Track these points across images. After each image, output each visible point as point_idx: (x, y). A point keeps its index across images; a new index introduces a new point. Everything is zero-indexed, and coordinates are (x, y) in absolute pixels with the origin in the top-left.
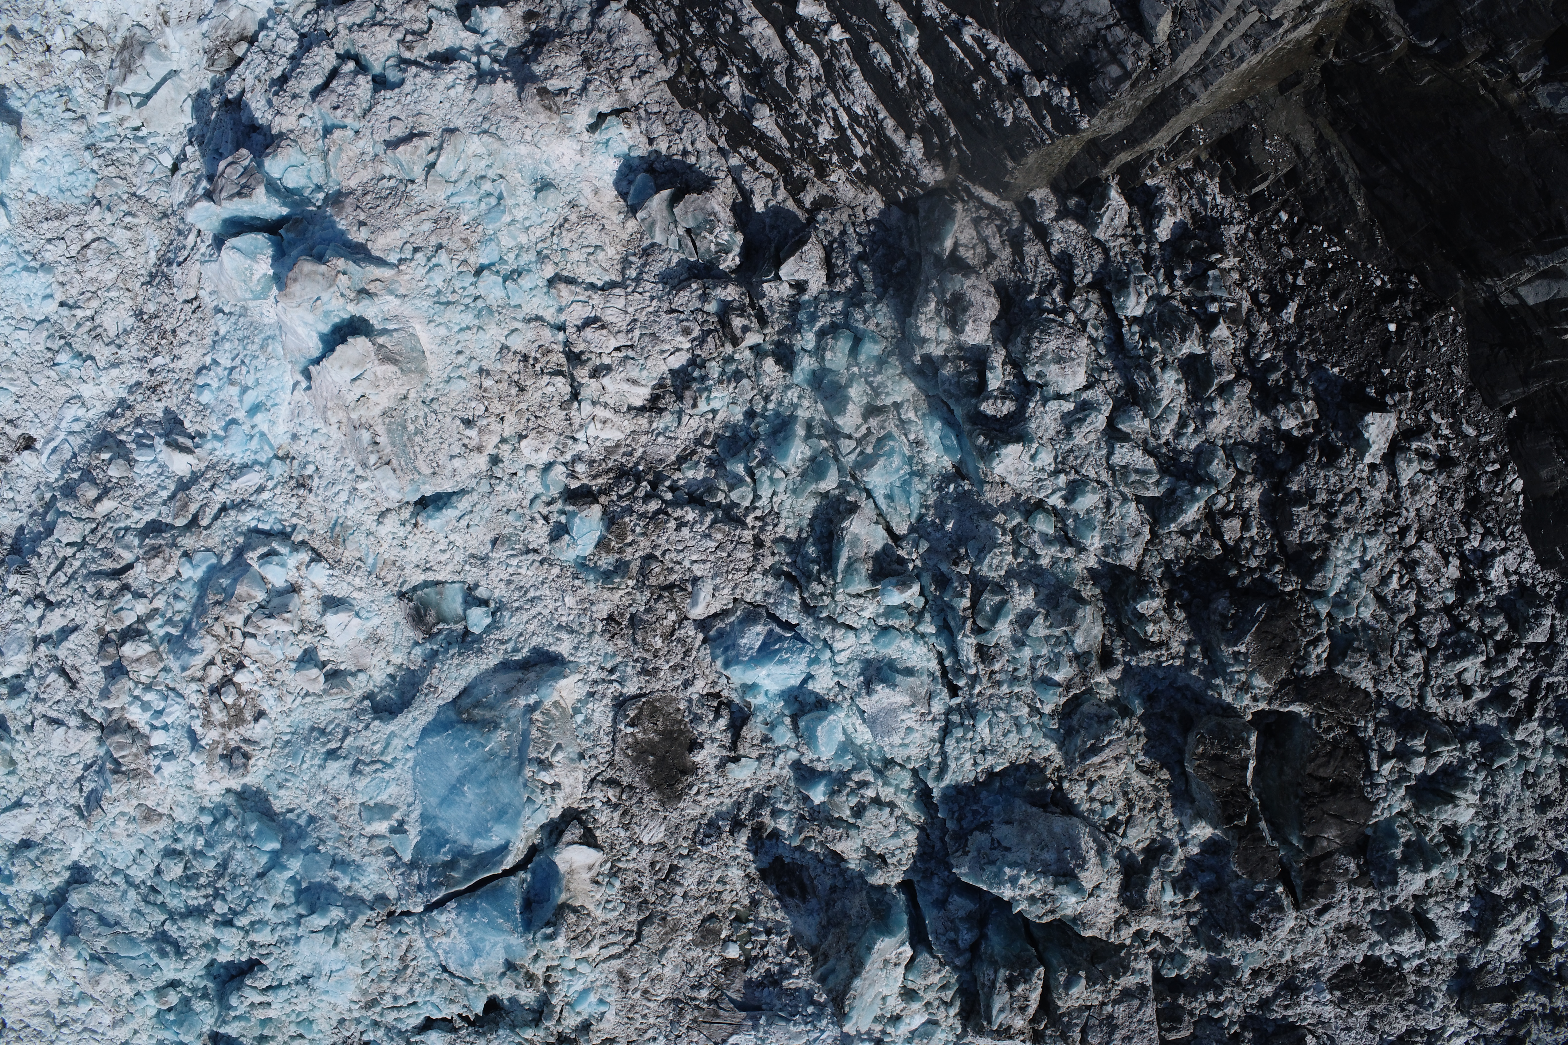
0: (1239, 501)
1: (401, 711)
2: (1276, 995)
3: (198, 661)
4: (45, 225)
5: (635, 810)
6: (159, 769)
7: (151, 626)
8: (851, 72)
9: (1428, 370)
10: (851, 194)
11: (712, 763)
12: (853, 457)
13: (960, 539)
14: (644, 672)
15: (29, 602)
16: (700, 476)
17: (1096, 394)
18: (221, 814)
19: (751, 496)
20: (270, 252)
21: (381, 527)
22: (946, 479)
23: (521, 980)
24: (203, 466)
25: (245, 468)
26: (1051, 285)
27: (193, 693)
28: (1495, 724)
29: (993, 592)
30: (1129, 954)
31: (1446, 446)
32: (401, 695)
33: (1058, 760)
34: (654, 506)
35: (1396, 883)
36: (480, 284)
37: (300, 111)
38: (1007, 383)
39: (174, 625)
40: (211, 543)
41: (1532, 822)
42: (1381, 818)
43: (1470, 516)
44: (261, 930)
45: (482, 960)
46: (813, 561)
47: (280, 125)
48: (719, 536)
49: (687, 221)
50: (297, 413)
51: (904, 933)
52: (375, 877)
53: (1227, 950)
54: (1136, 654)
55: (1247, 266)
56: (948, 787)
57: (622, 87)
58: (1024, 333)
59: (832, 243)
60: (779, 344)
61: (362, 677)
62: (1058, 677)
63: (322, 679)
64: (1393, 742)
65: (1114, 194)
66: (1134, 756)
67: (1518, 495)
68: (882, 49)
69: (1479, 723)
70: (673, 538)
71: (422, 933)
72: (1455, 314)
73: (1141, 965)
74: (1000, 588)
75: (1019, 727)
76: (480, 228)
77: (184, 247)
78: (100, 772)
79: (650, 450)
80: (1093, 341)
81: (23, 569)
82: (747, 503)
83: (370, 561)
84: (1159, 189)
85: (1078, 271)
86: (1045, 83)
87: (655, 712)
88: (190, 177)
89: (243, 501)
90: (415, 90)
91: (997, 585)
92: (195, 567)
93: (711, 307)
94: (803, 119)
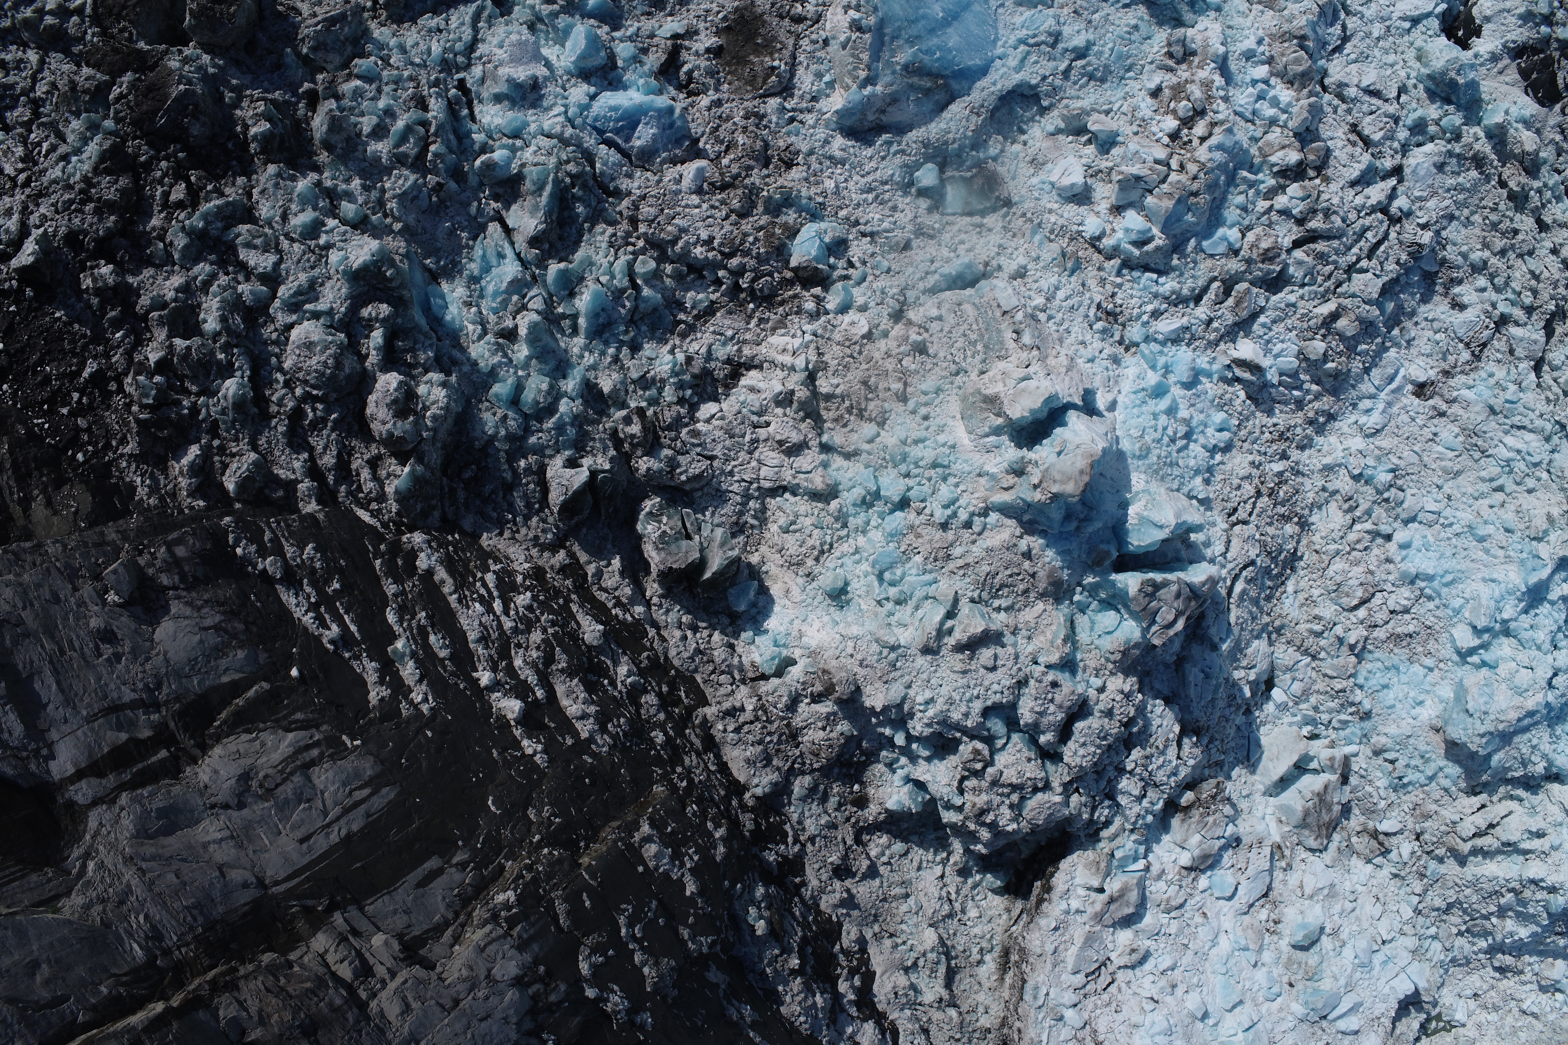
0: (168, 219)
1: (1009, 92)
3: (1215, 140)
4: (1412, 630)
6: (1260, 42)
7: (1272, 182)
8: (478, 641)
10: (512, 549)
11: (700, 36)
12: (532, 293)
13: (437, 211)
14: (761, 117)
15: (1409, 214)
16: (691, 294)
17: (282, 318)
19: (637, 264)
20: (1128, 528)
21: (1024, 265)
22: (447, 273)
24: (1222, 346)
25: (1174, 340)
26: (314, 426)
27: (1223, 111)
29: (405, 155)
32: (1011, 112)
33: (372, 23)
34: (734, 262)
36: (903, 488)
37: (1102, 698)
38: (366, 336)
39: (1244, 179)
40: (1209, 263)
46: (579, 199)
47: (1127, 685)
48: (670, 228)
49: (688, 546)
50: (1110, 381)
55: (122, 416)
57: (755, 701)
58: (342, 375)
59: (541, 510)
60: (598, 409)
61: (1051, 128)
62: (358, 83)
63: (1091, 127)
64: (71, 23)
65: (233, 490)
68: (437, 651)
70: (717, 229)
74: (400, 160)
76: (903, 550)
78: (1323, 42)
79: (742, 324)
80: (281, 370)
81: (1415, 251)
82: (642, 258)
83: (1038, 238)
84: (193, 495)
85: (281, 429)
86: (260, 566)
87: (752, 81)
88: (1244, 663)
89: (1176, 306)
90: (970, 700)
91: (403, 165)
92: (1224, 239)
93: (664, 453)
94: (545, 618)
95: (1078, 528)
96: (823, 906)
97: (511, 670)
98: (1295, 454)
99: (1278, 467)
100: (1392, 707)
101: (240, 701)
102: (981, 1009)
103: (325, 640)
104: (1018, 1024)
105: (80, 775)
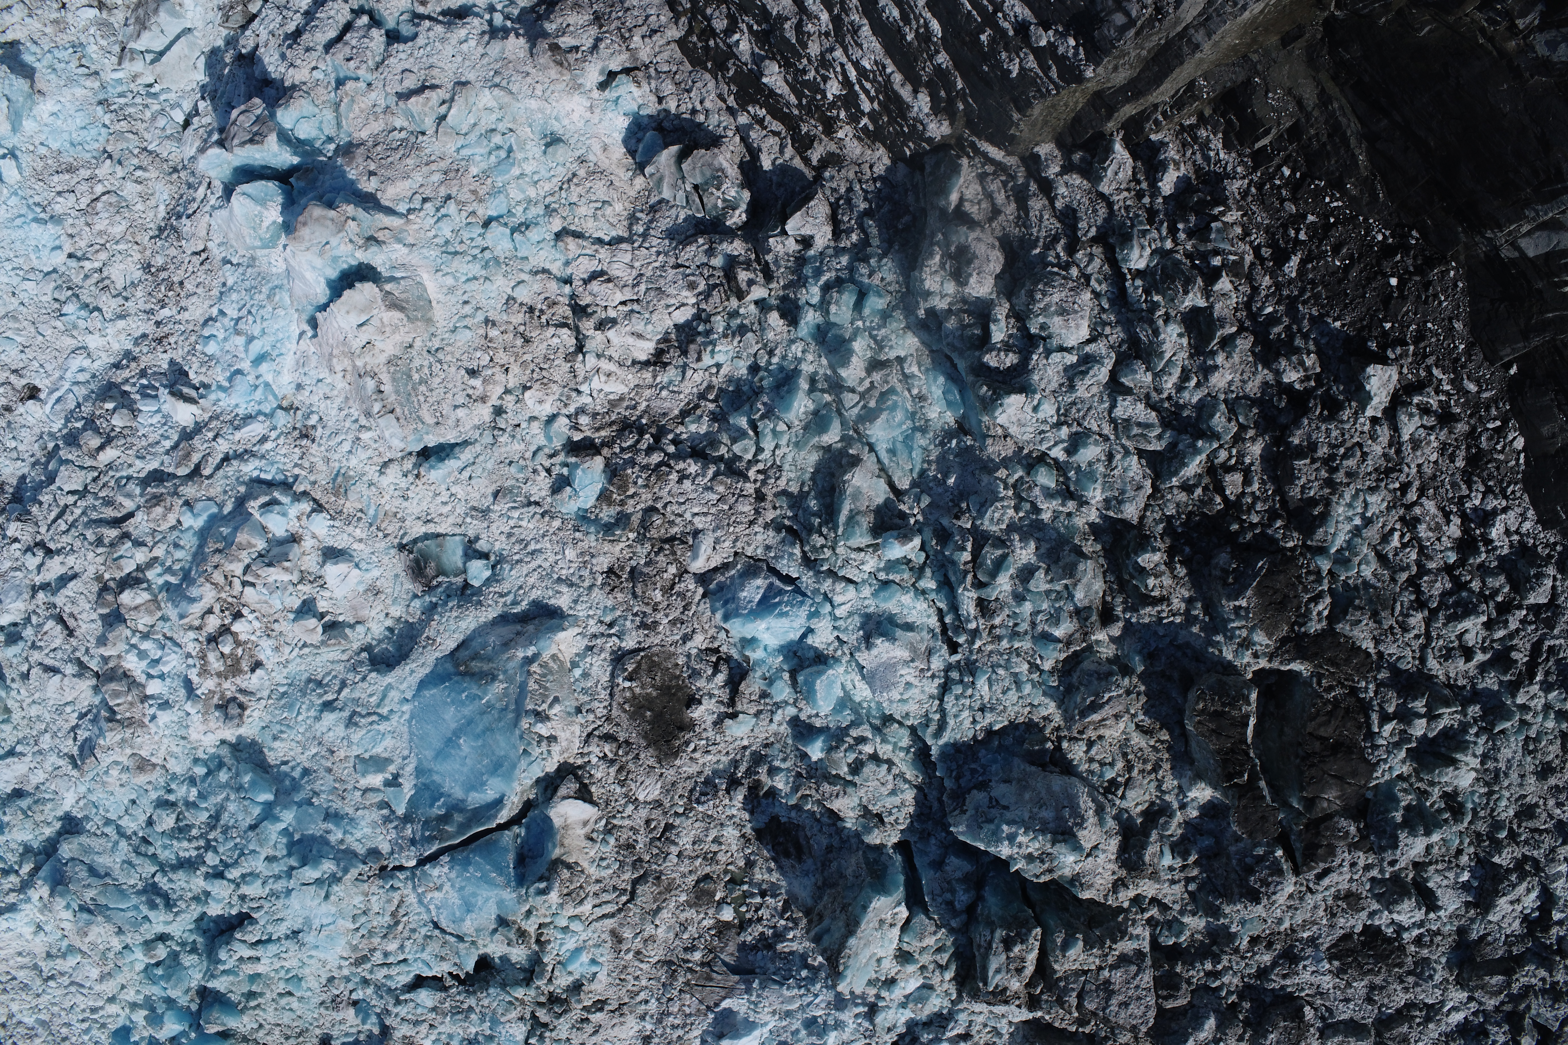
0: (1241, 456)
1: (398, 663)
2: (1275, 964)
3: (196, 609)
4: (56, 178)
5: (631, 766)
6: (154, 718)
7: (150, 574)
8: (860, 27)
9: (1429, 325)
10: (858, 151)
11: (710, 719)
12: (856, 410)
13: (962, 493)
14: (643, 626)
15: (29, 549)
16: (703, 429)
17: (1099, 348)
18: (215, 765)
19: (753, 449)
20: (280, 199)
21: (383, 477)
22: (949, 434)
23: (512, 936)
24: (206, 416)
25: (248, 418)
26: (1055, 239)
27: (190, 642)
28: (1496, 688)
29: (994, 546)
30: (1126, 919)
31: (1448, 403)
32: (399, 647)
33: (1058, 719)
34: (656, 458)
35: (1397, 847)
36: (488, 235)
37: (313, 64)
38: (1010, 336)
39: (174, 574)
40: (212, 493)
41: (1533, 788)
42: (1382, 781)
43: (1471, 474)
44: (252, 883)
45: (474, 916)
46: (815, 514)
47: (293, 76)
48: (721, 489)
49: (694, 177)
50: (302, 362)
51: (900, 893)
52: (368, 831)
53: (1225, 916)
54: (1137, 611)
55: (1250, 220)
56: (946, 745)
57: (632, 46)
59: (838, 200)
60: (784, 299)
61: (360, 629)
62: (1058, 633)
63: (320, 630)
64: (1394, 704)
65: (1118, 147)
66: (1134, 716)
67: (1519, 453)
68: (890, 2)
69: (1480, 686)
70: (674, 490)
71: (414, 888)
72: (1456, 269)
73: (1138, 931)
74: (1001, 542)
75: (1018, 684)
76: (489, 181)
77: (194, 200)
78: (94, 721)
79: (653, 404)
80: (1097, 295)
81: (24, 516)
82: (749, 456)
83: (371, 512)
84: (1163, 144)
85: (1083, 225)
86: (1051, 33)
87: (653, 666)
89: (246, 451)
90: (426, 45)
91: (999, 538)
92: (196, 516)
93: (717, 261)
94: (811, 75)
98: (150, 327)
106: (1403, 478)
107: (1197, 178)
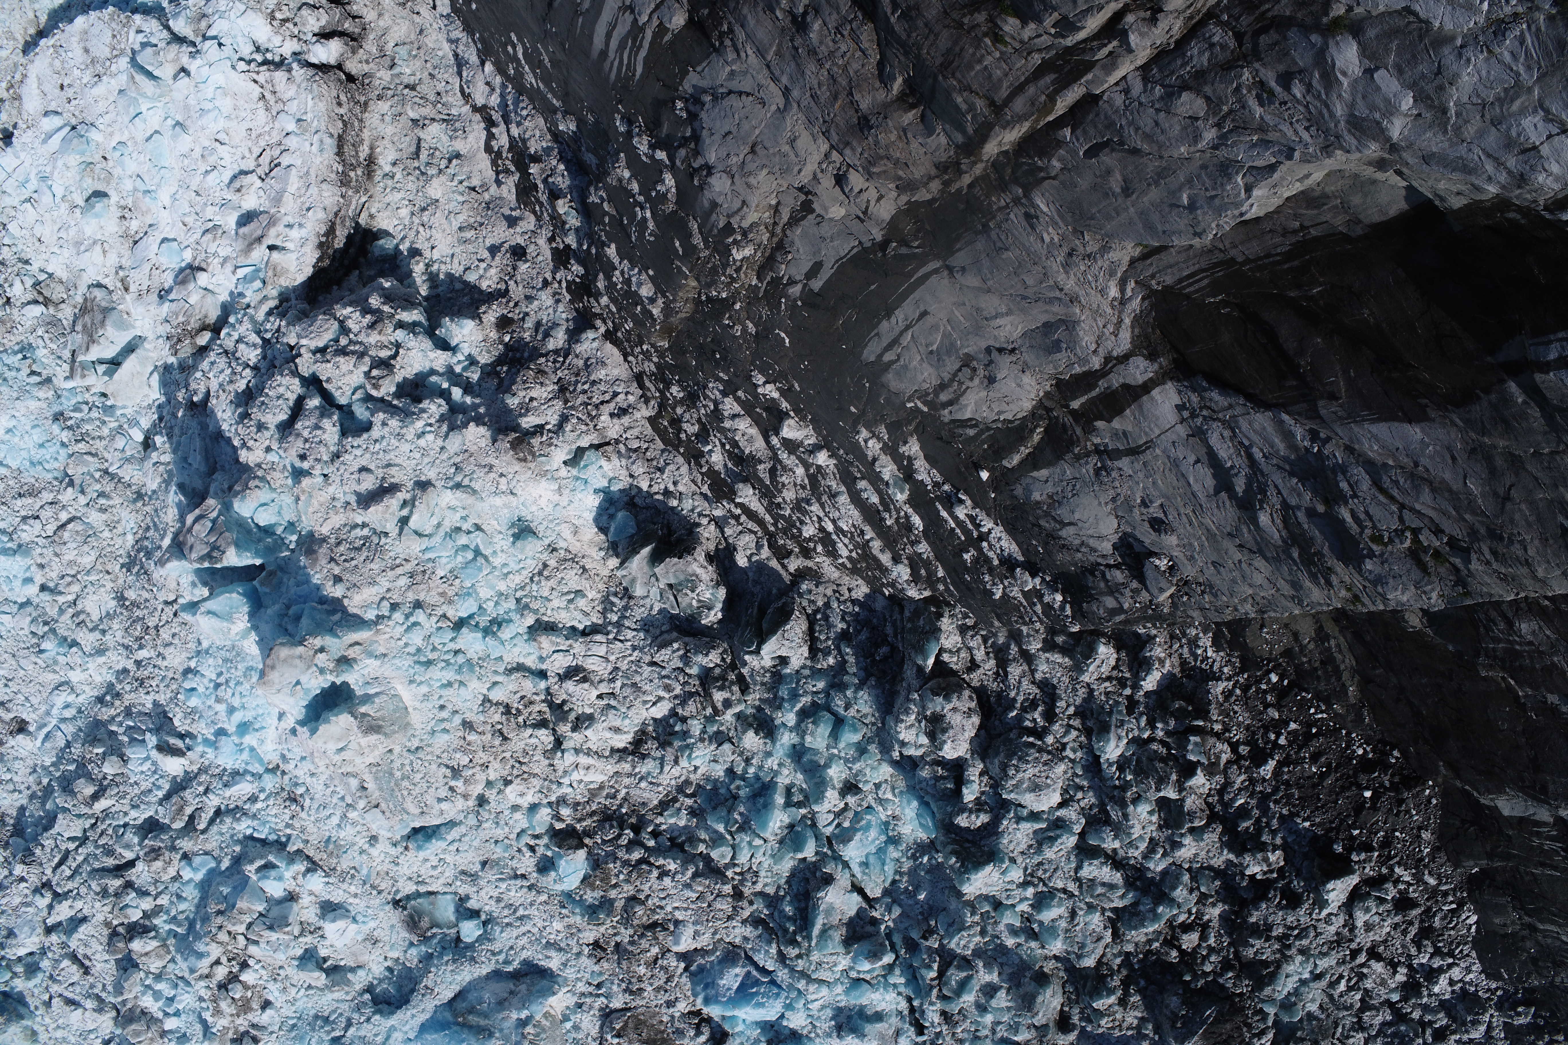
0: (1200, 915)
1: (399, 1007)
3: (205, 963)
4: (19, 502)
7: (156, 922)
8: (837, 493)
9: (1398, 833)
10: (836, 576)
12: (830, 829)
13: (931, 910)
14: (627, 990)
15: (37, 890)
16: (682, 823)
17: (1070, 813)
19: (730, 855)
20: (246, 609)
21: (373, 848)
22: (922, 848)
24: (195, 768)
25: (236, 775)
26: (1033, 705)
27: (202, 989)
29: (959, 968)
31: (1406, 891)
32: (400, 988)
34: (636, 855)
36: (460, 641)
37: (267, 443)
38: (983, 793)
39: (180, 925)
40: (208, 847)
43: (1422, 941)
46: (790, 920)
47: (247, 456)
48: (700, 889)
49: (668, 578)
50: (284, 740)
54: (1092, 1023)
55: (1231, 720)
57: (600, 425)
58: (1002, 757)
59: (816, 612)
60: (760, 715)
61: (361, 973)
62: (1017, 1038)
63: (324, 975)
65: (1103, 645)
67: (1471, 925)
68: (870, 487)
72: (1432, 788)
74: (965, 964)
76: (458, 581)
79: (633, 792)
80: (1070, 762)
81: (28, 857)
82: (727, 860)
83: (364, 872)
84: (1150, 639)
85: (1061, 704)
86: (1038, 581)
87: (639, 1024)
88: (161, 468)
89: (236, 807)
90: (383, 437)
91: (964, 958)
92: (195, 870)
93: (694, 671)
94: (787, 513)
95: (288, 607)
96: (532, 219)
97: (806, 466)
98: (130, 665)
99: (143, 654)
100: (34, 427)
101: (1024, 451)
102: (388, 119)
103: (969, 503)
104: (342, 111)
105: (1146, 388)
106: (1354, 946)
107: (1182, 671)
